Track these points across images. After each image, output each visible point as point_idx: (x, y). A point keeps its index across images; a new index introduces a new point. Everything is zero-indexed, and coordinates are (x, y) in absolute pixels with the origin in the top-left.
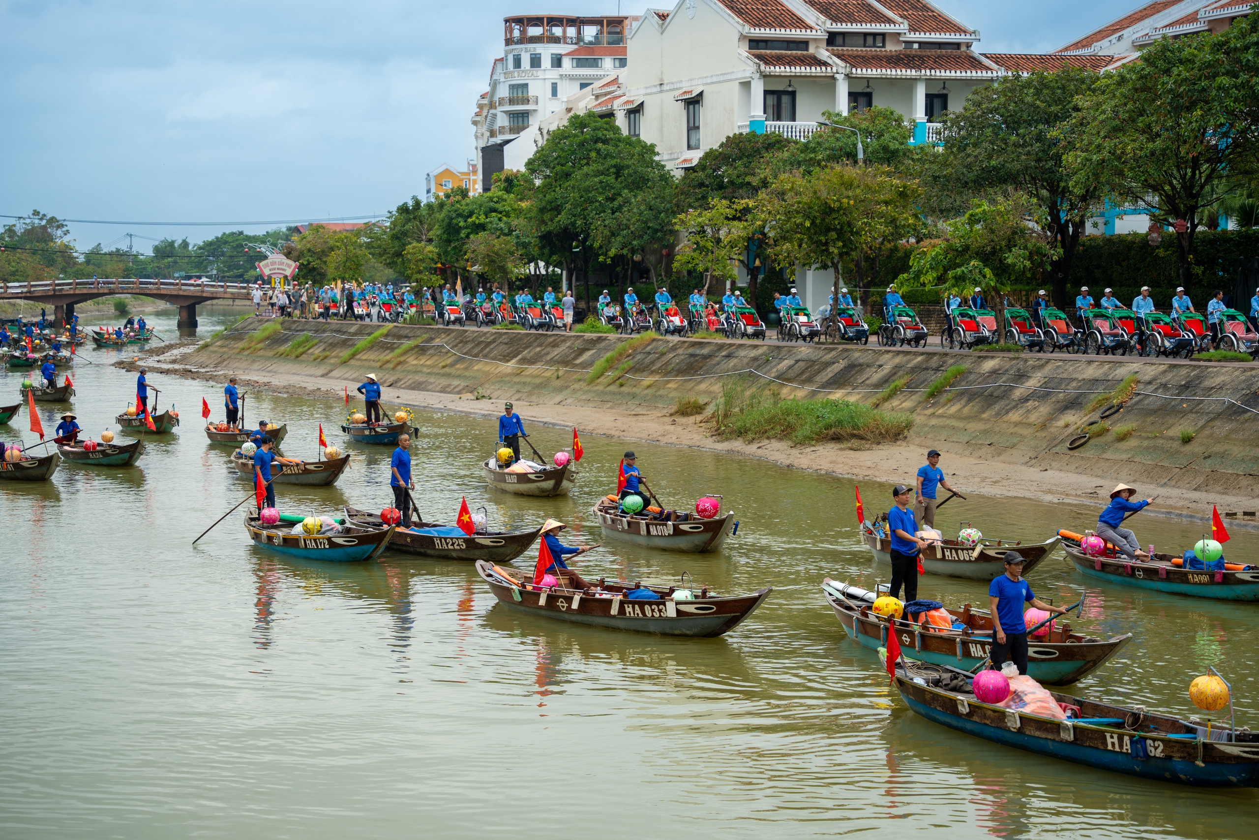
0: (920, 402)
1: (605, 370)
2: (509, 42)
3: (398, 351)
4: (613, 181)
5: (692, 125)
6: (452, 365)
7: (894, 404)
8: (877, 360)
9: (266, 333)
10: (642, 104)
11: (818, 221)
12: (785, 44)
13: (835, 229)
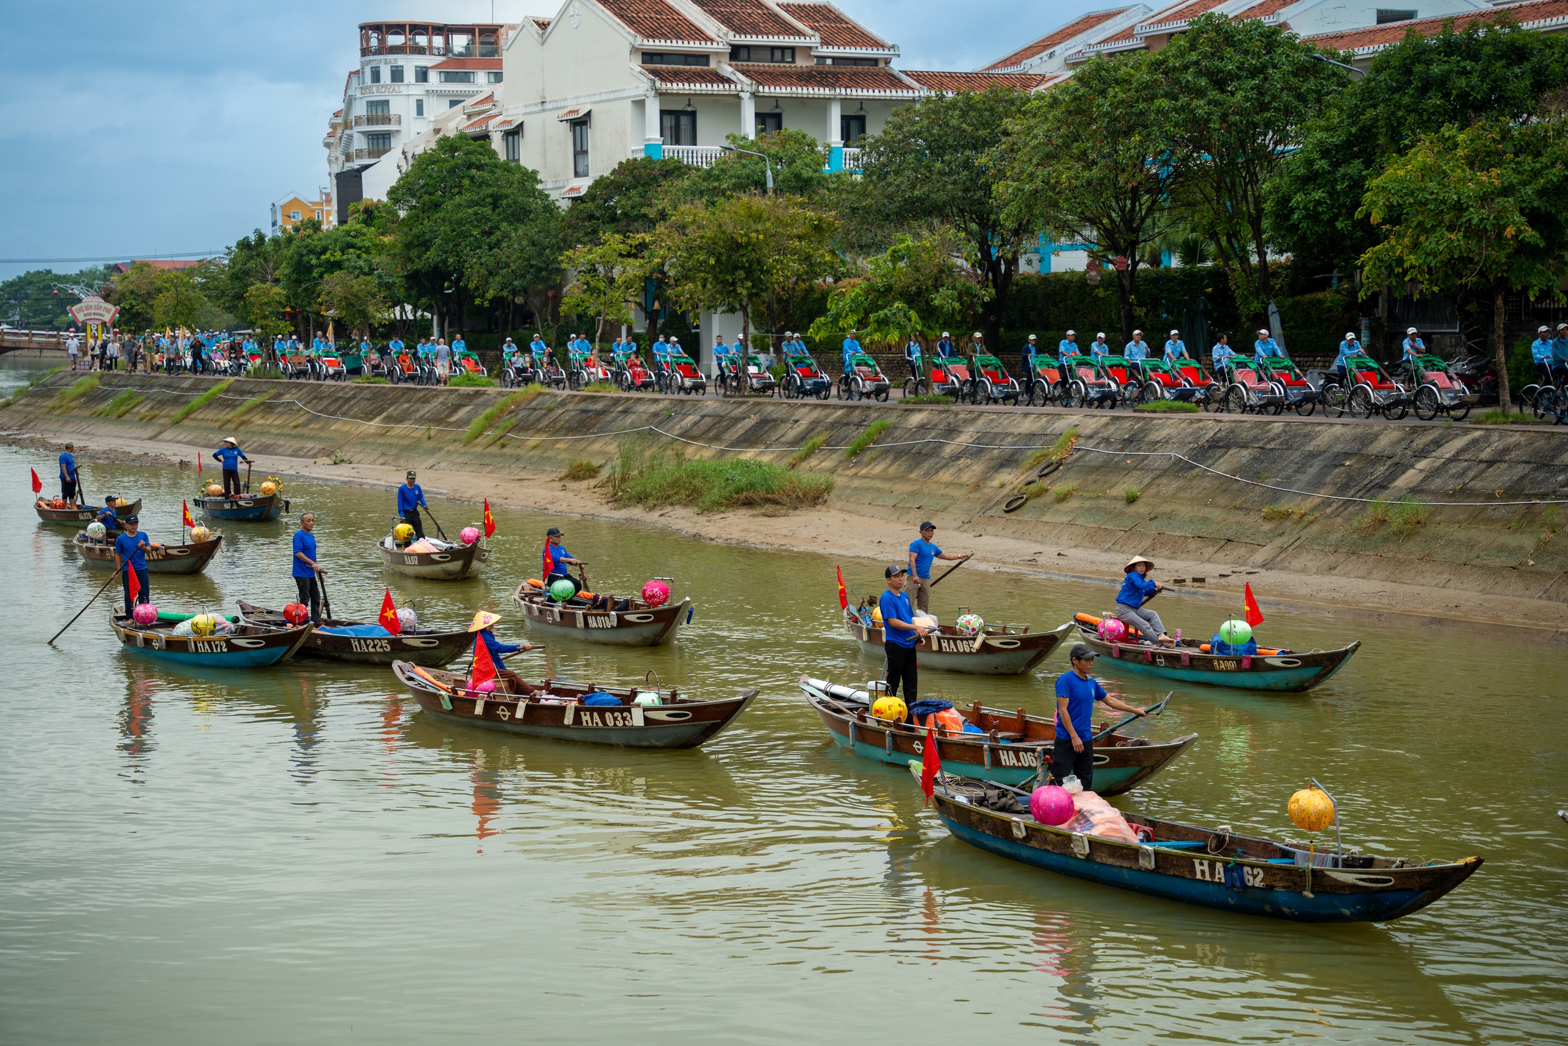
0: (841, 462)
1: (484, 429)
2: (365, 52)
3: (240, 409)
4: (490, 212)
5: (579, 148)
6: (305, 425)
7: (812, 464)
8: (793, 414)
9: (82, 389)
10: (521, 124)
11: (724, 258)
12: (683, 58)
13: (743, 268)
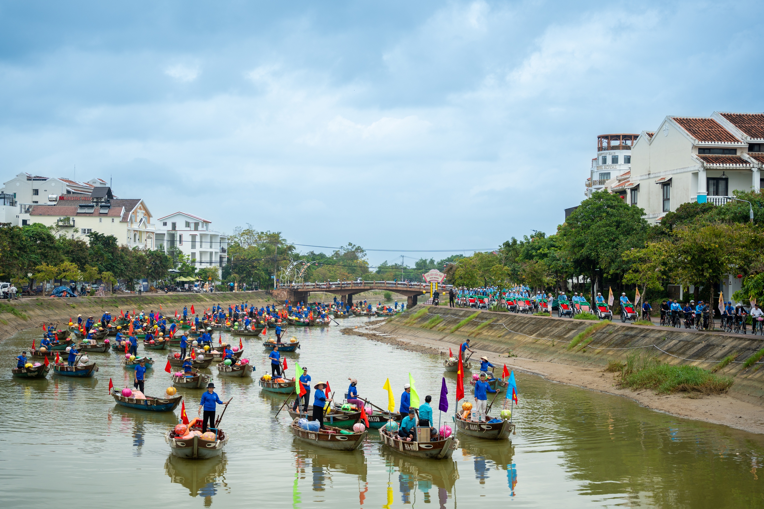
0: (740, 370)
1: (579, 342)
3: (479, 327)
4: (614, 230)
5: (665, 198)
6: (504, 336)
7: (725, 371)
8: (723, 342)
9: (420, 314)
10: (639, 185)
11: (696, 257)
12: (722, 151)
13: (707, 262)
